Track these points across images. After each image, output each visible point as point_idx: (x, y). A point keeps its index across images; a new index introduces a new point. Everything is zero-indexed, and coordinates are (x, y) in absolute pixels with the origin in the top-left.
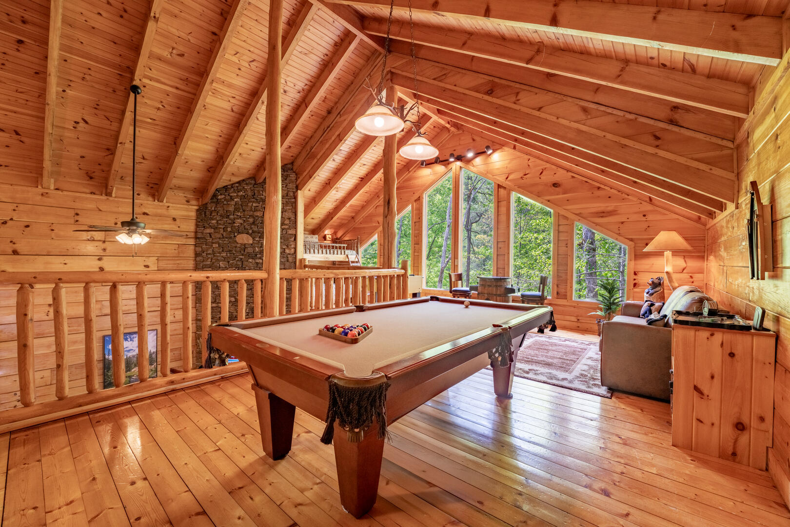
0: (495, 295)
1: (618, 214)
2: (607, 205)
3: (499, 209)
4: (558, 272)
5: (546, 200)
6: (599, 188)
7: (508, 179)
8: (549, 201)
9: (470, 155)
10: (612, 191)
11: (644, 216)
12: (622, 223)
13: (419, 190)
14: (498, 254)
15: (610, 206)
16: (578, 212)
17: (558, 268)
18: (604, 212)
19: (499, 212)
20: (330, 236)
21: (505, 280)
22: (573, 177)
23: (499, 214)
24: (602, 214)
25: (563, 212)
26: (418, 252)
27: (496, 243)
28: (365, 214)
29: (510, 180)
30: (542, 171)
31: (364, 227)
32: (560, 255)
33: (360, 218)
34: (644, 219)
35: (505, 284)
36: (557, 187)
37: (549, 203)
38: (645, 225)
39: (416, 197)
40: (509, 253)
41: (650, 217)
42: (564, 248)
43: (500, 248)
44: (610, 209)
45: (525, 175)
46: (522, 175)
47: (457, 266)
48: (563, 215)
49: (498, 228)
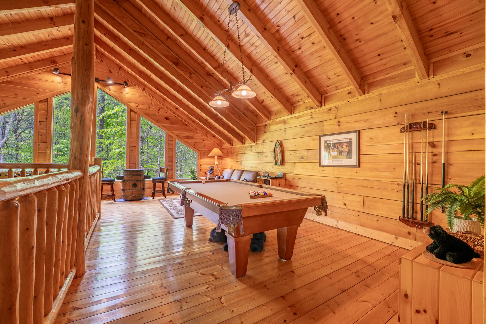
1: (193, 139)
2: (190, 133)
3: (131, 125)
4: (168, 165)
5: (162, 126)
6: (187, 125)
7: (137, 107)
8: (163, 126)
9: (110, 82)
10: (192, 127)
11: (203, 141)
12: (196, 143)
13: (46, 93)
14: (131, 154)
15: (191, 134)
16: (178, 135)
17: (168, 163)
18: (188, 137)
19: (131, 127)
22: (175, 117)
24: (189, 138)
25: (170, 134)
26: (44, 150)
29: (138, 109)
30: (159, 108)
32: (169, 156)
34: (203, 142)
36: (167, 120)
38: (203, 145)
39: (41, 98)
41: (206, 142)
42: (171, 153)
43: (132, 150)
44: (191, 135)
45: (149, 108)
46: (147, 107)
48: (170, 135)
49: (130, 138)
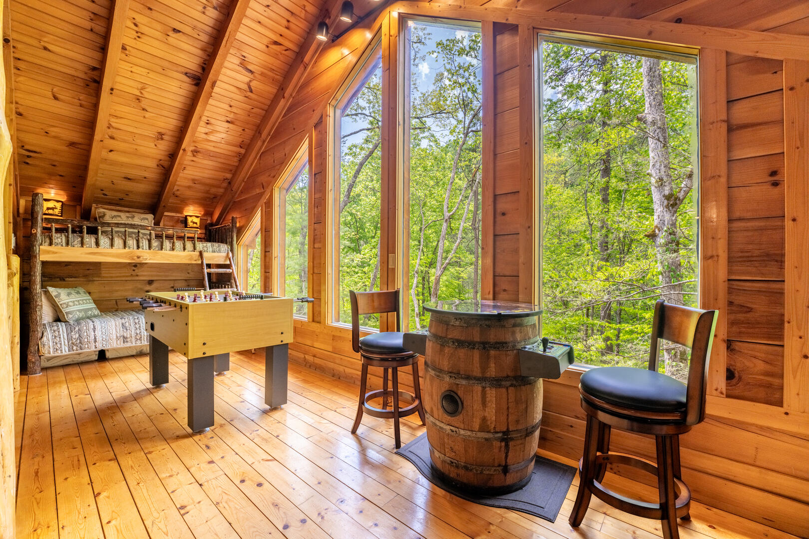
0: (478, 379)
3: (499, 96)
4: (730, 291)
13: (321, 101)
14: (497, 233)
17: (730, 272)
20: (197, 220)
21: (518, 320)
23: (499, 110)
26: (320, 242)
27: (491, 200)
28: (244, 174)
31: (245, 199)
32: (740, 219)
33: (239, 183)
35: (518, 337)
37: (681, 26)
39: (315, 119)
40: (530, 227)
42: (764, 192)
43: (504, 214)
47: (394, 269)
49: (495, 155)
